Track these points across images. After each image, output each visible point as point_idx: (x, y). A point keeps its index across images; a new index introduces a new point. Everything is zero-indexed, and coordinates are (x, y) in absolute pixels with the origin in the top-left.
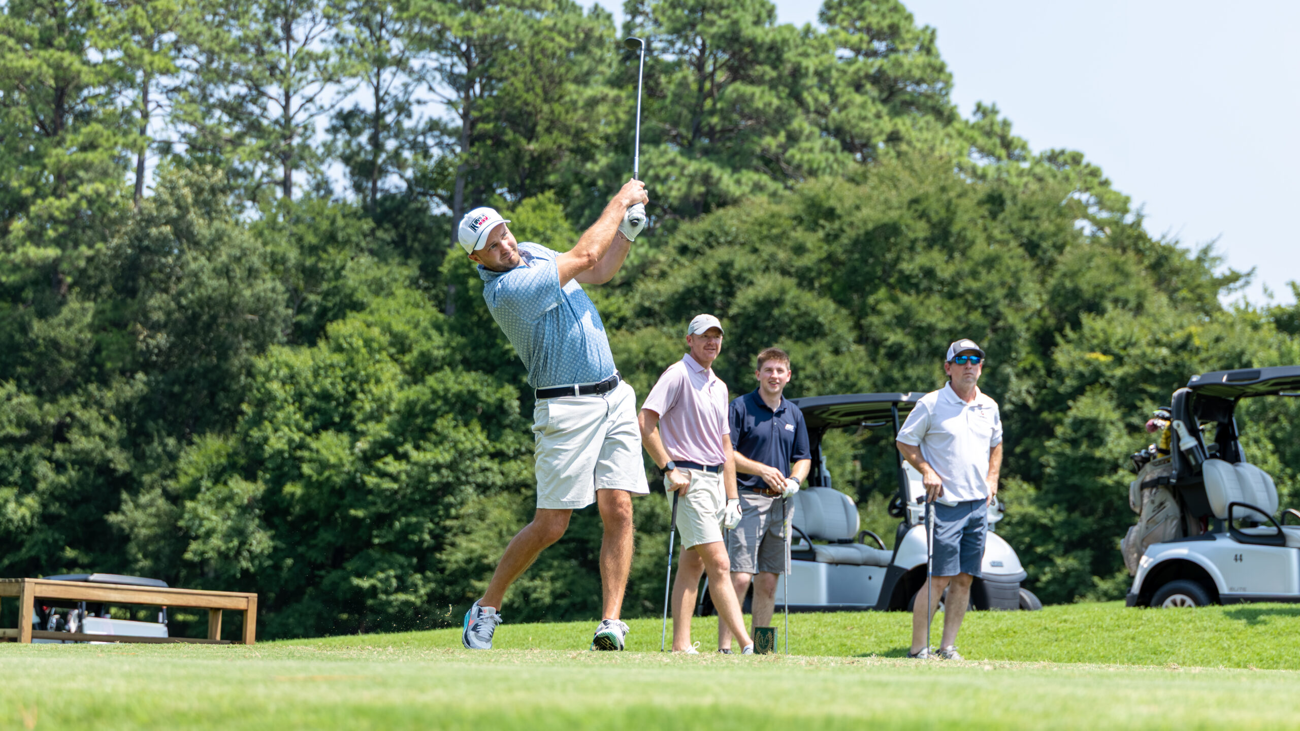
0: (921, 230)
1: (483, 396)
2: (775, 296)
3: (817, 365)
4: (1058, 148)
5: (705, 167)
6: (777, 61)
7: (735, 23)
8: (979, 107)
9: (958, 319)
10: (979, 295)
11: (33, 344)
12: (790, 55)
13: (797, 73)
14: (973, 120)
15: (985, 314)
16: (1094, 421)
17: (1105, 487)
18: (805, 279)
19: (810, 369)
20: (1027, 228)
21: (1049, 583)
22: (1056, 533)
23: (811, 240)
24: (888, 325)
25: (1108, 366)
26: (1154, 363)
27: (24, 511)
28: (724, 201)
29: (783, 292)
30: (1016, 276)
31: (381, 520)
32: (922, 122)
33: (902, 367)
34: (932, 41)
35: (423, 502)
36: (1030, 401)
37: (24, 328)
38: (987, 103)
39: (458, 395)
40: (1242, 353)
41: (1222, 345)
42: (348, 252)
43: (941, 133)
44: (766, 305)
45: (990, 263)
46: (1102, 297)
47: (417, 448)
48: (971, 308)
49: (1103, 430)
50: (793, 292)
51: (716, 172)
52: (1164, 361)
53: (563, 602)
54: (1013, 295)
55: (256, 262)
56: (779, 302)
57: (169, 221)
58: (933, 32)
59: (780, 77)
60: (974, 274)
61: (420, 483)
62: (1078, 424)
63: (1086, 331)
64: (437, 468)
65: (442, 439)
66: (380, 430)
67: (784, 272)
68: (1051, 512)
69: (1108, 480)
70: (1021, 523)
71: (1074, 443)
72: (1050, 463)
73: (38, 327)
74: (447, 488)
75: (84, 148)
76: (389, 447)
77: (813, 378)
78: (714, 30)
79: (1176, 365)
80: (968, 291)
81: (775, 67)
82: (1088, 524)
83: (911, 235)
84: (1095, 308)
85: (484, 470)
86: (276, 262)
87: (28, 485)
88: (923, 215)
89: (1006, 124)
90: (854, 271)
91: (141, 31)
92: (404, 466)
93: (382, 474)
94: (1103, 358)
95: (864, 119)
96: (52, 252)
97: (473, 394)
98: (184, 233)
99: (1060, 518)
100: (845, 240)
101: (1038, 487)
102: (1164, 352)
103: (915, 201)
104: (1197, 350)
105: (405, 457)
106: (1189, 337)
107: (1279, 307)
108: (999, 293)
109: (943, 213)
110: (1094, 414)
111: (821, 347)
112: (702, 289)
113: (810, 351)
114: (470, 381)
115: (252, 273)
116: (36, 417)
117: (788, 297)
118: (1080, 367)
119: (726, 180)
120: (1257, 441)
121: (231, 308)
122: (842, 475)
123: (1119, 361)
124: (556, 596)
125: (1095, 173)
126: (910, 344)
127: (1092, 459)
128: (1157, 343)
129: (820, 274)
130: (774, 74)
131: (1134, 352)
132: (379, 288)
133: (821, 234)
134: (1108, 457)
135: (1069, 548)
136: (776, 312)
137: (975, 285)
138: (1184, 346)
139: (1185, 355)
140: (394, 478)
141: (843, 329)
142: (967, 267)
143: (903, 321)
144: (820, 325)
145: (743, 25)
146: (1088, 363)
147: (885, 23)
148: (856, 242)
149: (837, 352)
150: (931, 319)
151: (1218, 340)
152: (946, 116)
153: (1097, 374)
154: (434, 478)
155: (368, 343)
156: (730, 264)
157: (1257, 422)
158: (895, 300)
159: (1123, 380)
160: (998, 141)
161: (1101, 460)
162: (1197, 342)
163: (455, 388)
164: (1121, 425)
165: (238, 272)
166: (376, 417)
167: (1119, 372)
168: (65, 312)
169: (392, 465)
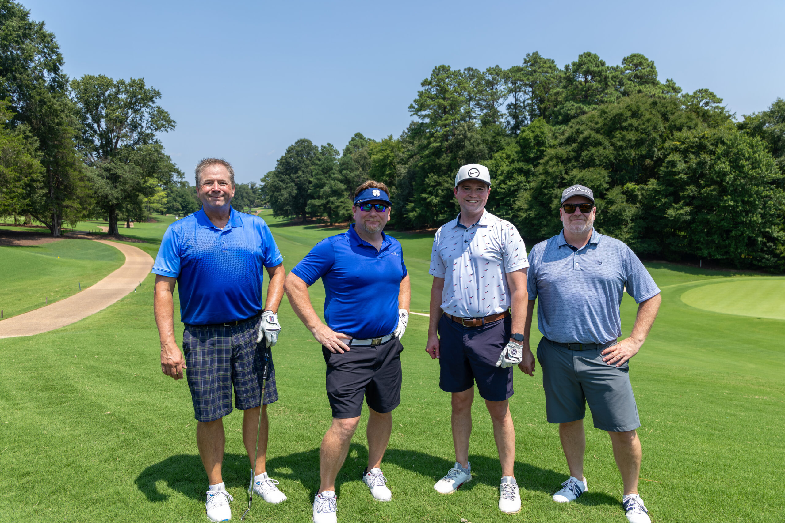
0: (629, 114)
1: (524, 168)
2: (588, 136)
3: (598, 153)
4: (701, 89)
5: (579, 105)
6: (600, 76)
7: (588, 67)
8: (668, 80)
9: (639, 137)
10: (645, 130)
11: (436, 165)
12: (604, 74)
13: (606, 78)
14: (665, 83)
15: (646, 134)
16: (673, 161)
17: (677, 179)
18: (598, 131)
19: (597, 154)
20: (663, 109)
21: (660, 206)
22: (662, 192)
23: (600, 120)
24: (619, 141)
25: (680, 145)
26: (693, 143)
27: (436, 201)
28: (584, 113)
29: (590, 135)
30: (657, 123)
31: (502, 199)
32: (647, 86)
33: (622, 151)
34: (653, 64)
35: (510, 194)
36: (661, 156)
37: (435, 161)
38: (670, 79)
39: (519, 168)
40: (722, 137)
41: (716, 136)
42: (502, 136)
43: (654, 89)
44: (585, 139)
45: (648, 120)
46: (683, 126)
47: (510, 181)
48: (642, 133)
49: (676, 163)
50: (593, 134)
51: (582, 106)
52: (697, 142)
53: (538, 216)
54: (655, 128)
55: (479, 141)
56: (589, 137)
57: (463, 135)
58: (653, 62)
59: (601, 79)
60: (644, 124)
61: (509, 190)
62: (669, 162)
63: (675, 136)
64: (513, 186)
65: (515, 179)
66: (501, 178)
67: (592, 129)
68: (660, 187)
69: (677, 177)
70: (652, 191)
71: (667, 167)
72: (662, 174)
73: (437, 161)
74: (516, 190)
75: (445, 120)
76: (503, 182)
77: (597, 156)
78: (583, 70)
79: (700, 143)
80: (642, 129)
81: (600, 77)
82: (671, 189)
83: (626, 116)
84: (680, 129)
85: (525, 185)
86: (484, 141)
87: (437, 196)
88: (630, 110)
89: (674, 84)
90: (611, 127)
91: (457, 92)
92: (506, 186)
93: (501, 188)
94: (678, 143)
95: (630, 87)
96: (438, 144)
97: (522, 168)
98: (465, 137)
99: (664, 188)
100: (608, 119)
101: (658, 180)
102: (697, 139)
103: (628, 106)
104: (707, 138)
105: (506, 184)
106: (704, 134)
107: (739, 123)
108: (650, 128)
109: (636, 109)
110: (673, 159)
111: (601, 148)
112: (572, 136)
113: (597, 149)
114: (521, 164)
115: (478, 144)
116: (438, 180)
117: (592, 136)
118: (672, 146)
119: (585, 108)
120: (724, 163)
121: (474, 152)
122: (604, 181)
123: (683, 143)
124: (536, 215)
125: (711, 94)
126: (624, 144)
127: (673, 171)
128: (695, 137)
129: (602, 129)
130: (599, 79)
131: (687, 140)
132: (508, 144)
133: (603, 118)
134: (677, 170)
135: (666, 196)
136: (588, 140)
137: (643, 127)
138: (703, 137)
139: (702, 140)
140: (504, 189)
141: (607, 143)
142: (641, 122)
143: (623, 139)
144: (601, 142)
145: (590, 67)
146: (674, 145)
147: (638, 62)
148: (611, 119)
149: (605, 148)
150: (631, 138)
151: (714, 134)
152: (655, 83)
153: (677, 148)
154: (512, 188)
155: (501, 158)
156: (579, 129)
157: (724, 157)
158: (620, 133)
159: (684, 148)
160: (671, 88)
161: (675, 171)
162: (706, 136)
163: (518, 166)
164: (683, 161)
165: (475, 144)
166: (500, 175)
167: (683, 147)
168: (443, 157)
169: (503, 186)
